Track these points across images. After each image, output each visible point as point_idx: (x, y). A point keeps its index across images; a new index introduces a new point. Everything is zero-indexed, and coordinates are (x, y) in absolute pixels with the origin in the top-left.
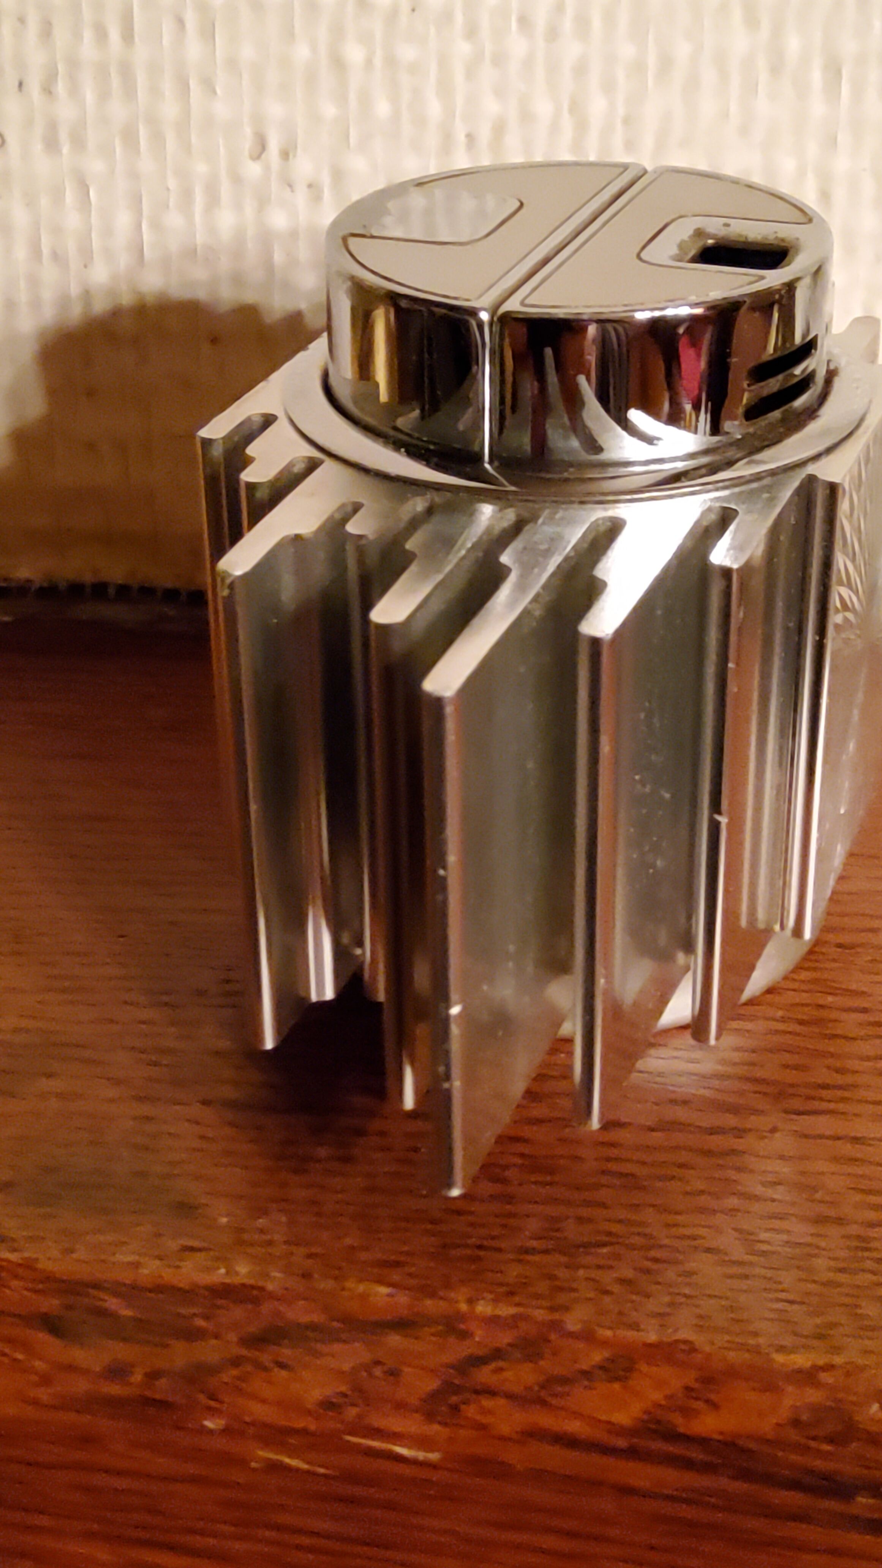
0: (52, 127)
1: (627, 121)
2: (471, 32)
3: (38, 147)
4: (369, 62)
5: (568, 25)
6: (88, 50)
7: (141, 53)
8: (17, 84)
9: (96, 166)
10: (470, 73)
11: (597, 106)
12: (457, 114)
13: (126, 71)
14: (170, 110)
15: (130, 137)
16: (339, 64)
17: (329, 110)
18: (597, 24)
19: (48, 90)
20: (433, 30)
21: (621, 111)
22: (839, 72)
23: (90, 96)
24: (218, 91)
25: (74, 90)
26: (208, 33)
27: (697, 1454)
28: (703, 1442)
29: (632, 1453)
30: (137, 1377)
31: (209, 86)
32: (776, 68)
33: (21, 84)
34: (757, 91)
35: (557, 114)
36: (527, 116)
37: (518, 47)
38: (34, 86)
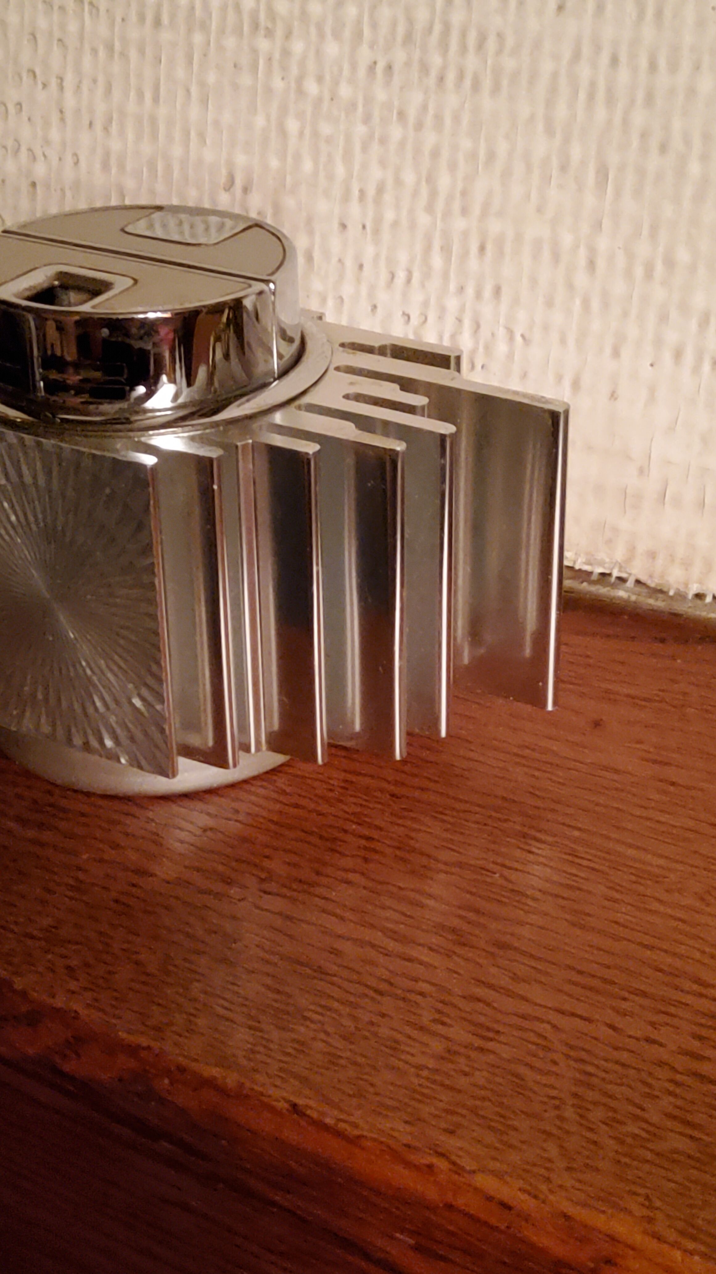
0: (107, 155)
1: (464, 193)
2: (367, 119)
3: (97, 167)
4: (301, 134)
5: (429, 121)
6: (132, 107)
7: (163, 111)
8: (88, 123)
9: (130, 184)
10: (365, 148)
11: (444, 181)
12: (355, 174)
13: (153, 122)
14: (177, 151)
15: (152, 167)
16: (283, 132)
17: (275, 163)
18: (448, 121)
20: (343, 115)
21: (460, 186)
22: (607, 176)
23: (130, 136)
24: (208, 142)
25: (122, 131)
26: (204, 101)
29: (35, 1076)
31: (202, 137)
32: (564, 168)
33: (91, 124)
34: (550, 182)
35: (418, 183)
36: (398, 182)
37: (396, 132)
38: (98, 126)
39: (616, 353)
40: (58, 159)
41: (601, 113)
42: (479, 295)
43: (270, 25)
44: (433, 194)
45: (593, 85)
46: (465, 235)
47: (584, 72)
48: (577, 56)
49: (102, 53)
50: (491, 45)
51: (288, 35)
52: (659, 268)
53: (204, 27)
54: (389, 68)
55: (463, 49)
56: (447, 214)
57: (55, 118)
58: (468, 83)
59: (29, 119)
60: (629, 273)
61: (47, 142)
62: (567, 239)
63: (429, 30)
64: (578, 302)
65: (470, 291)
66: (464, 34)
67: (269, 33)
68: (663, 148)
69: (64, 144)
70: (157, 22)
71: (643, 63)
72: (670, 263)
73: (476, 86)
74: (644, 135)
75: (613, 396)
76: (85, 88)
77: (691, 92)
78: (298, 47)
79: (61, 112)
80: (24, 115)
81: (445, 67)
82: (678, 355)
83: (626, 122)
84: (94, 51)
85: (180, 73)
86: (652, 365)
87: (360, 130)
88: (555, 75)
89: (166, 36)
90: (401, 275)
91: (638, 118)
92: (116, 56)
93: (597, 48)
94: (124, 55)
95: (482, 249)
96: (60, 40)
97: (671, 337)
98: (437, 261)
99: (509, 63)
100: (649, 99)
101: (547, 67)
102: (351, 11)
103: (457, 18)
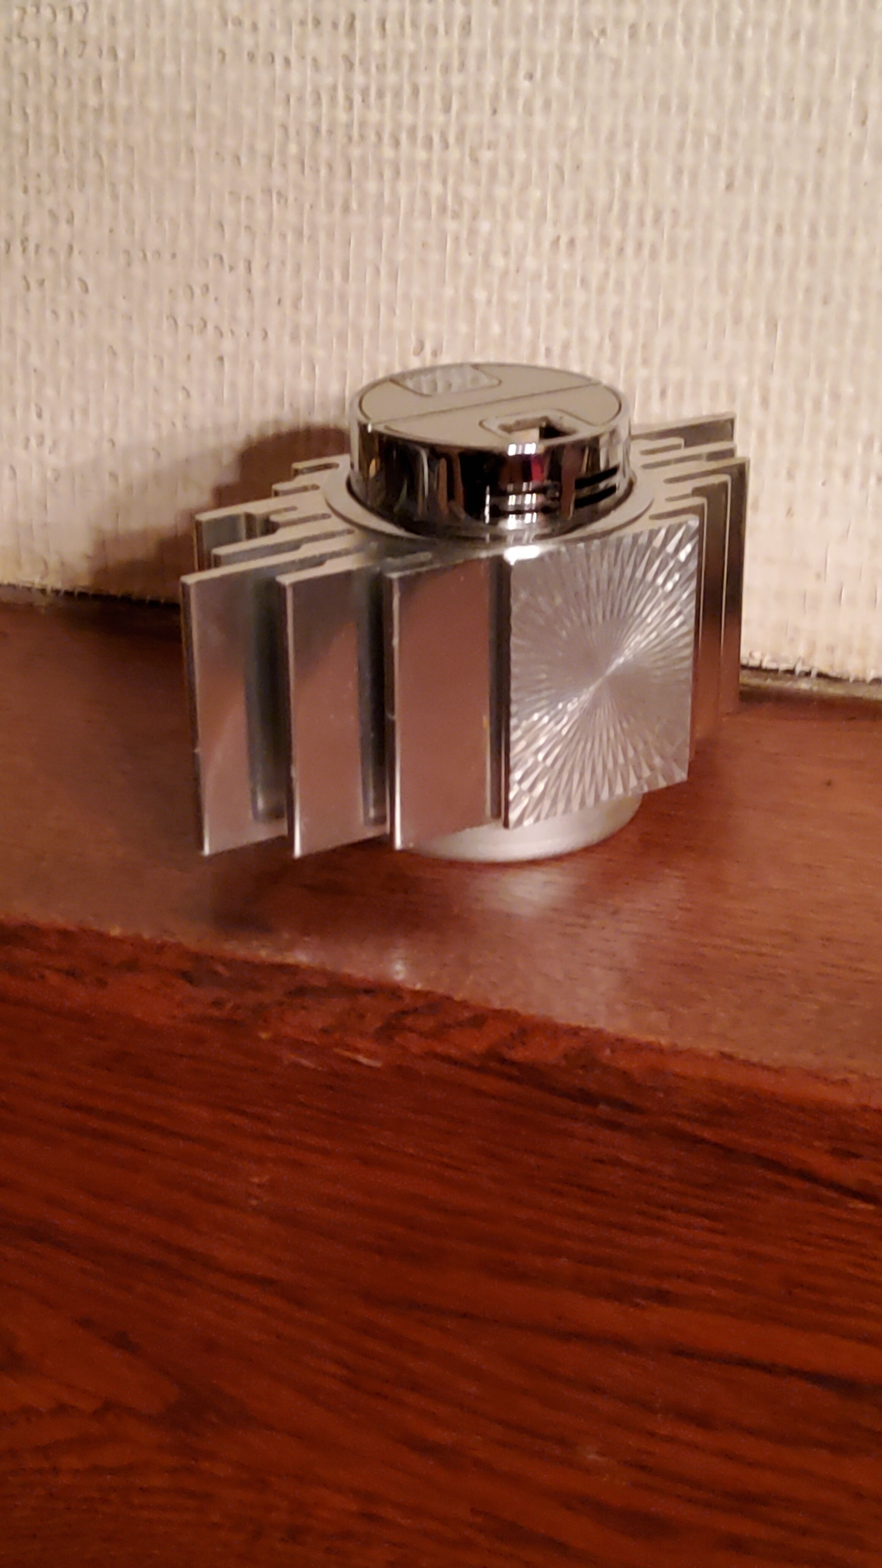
0: (296, 327)
1: (644, 346)
2: (552, 287)
3: (287, 339)
4: (489, 301)
5: (611, 284)
6: (321, 283)
7: (352, 287)
8: (277, 299)
9: (320, 353)
11: (626, 337)
12: (541, 335)
13: (343, 297)
14: (367, 322)
15: (342, 338)
16: (471, 301)
17: (463, 328)
18: (628, 287)
19: (296, 306)
20: (528, 284)
21: (641, 340)
22: (776, 326)
23: (320, 311)
24: (398, 312)
25: (311, 307)
26: (394, 277)
27: (515, 1072)
28: (518, 1065)
29: (481, 1070)
30: (228, 1007)
31: (392, 309)
32: (737, 320)
33: (279, 301)
34: (725, 333)
35: (602, 339)
36: (583, 339)
37: (579, 297)
38: (288, 303)
39: (790, 476)
40: (245, 335)
41: (769, 274)
43: (456, 207)
44: (616, 348)
45: (760, 251)
46: (647, 382)
47: (753, 240)
48: (745, 226)
49: (290, 238)
50: (667, 218)
51: (475, 216)
52: (826, 399)
53: (393, 210)
54: (572, 242)
55: (641, 223)
56: (629, 365)
57: (242, 296)
58: (646, 252)
59: (216, 299)
60: (799, 406)
61: (234, 318)
62: (742, 381)
63: (610, 207)
64: (754, 434)
66: (641, 211)
67: (456, 215)
68: (826, 301)
69: (252, 321)
70: (346, 209)
71: (805, 230)
72: (836, 396)
73: (654, 254)
74: (808, 290)
75: (789, 512)
76: (273, 268)
77: (849, 253)
78: (484, 226)
79: (249, 291)
80: (211, 295)
81: (623, 240)
82: (847, 474)
83: (792, 280)
84: (283, 236)
85: (370, 252)
86: (824, 484)
87: (546, 296)
88: (726, 243)
89: (355, 220)
91: (803, 276)
92: (305, 240)
93: (764, 220)
94: (313, 239)
95: (663, 393)
96: (248, 228)
97: (840, 458)
99: (684, 235)
100: (812, 259)
101: (719, 236)
102: (536, 194)
103: (635, 198)
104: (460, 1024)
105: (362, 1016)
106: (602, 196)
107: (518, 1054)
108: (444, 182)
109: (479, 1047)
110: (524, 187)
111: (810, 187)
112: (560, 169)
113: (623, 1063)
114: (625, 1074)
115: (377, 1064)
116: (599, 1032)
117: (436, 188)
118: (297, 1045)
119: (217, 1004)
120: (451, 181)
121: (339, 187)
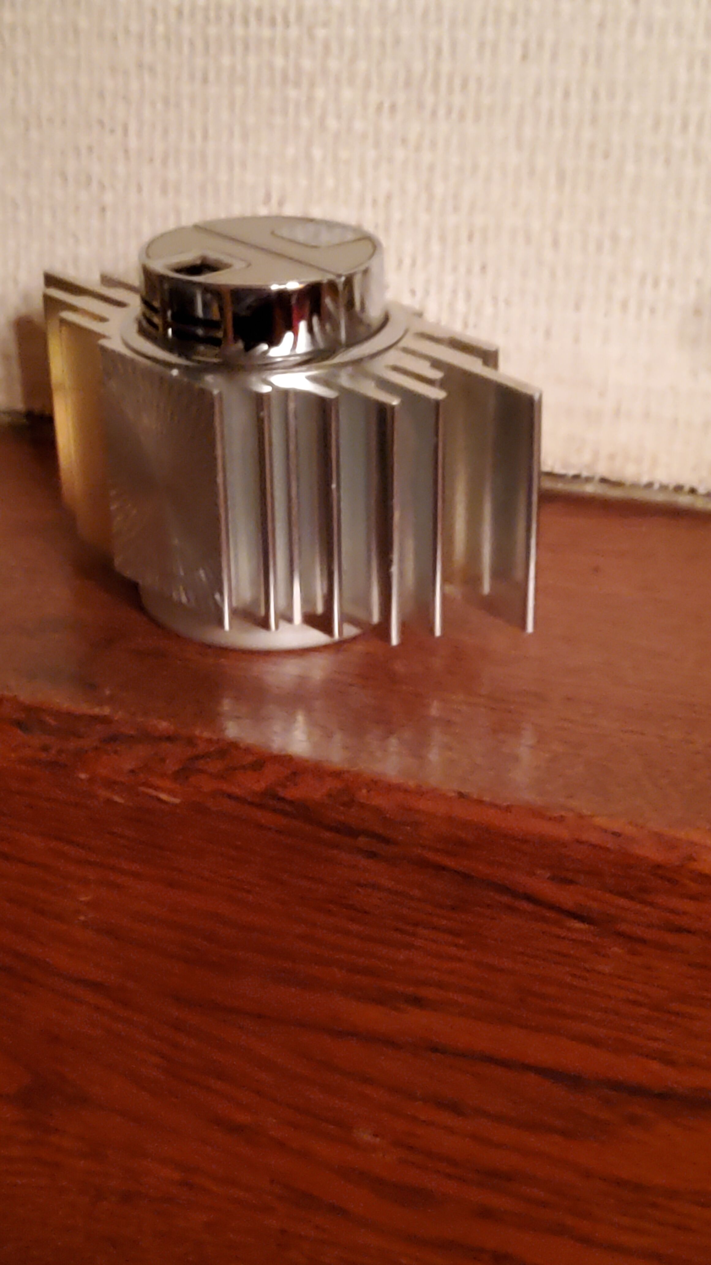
0: (165, 182)
1: (455, 196)
2: (377, 145)
3: (157, 193)
4: (324, 159)
5: (426, 144)
6: (185, 144)
7: (211, 146)
8: (149, 159)
10: (376, 167)
12: (368, 187)
13: (203, 155)
14: (224, 177)
15: (203, 190)
16: (309, 157)
17: (303, 182)
18: (441, 145)
19: (164, 163)
20: (357, 143)
21: (451, 191)
22: (564, 177)
23: (184, 168)
24: (248, 168)
25: (177, 164)
26: (245, 137)
27: (288, 808)
28: (291, 803)
29: (260, 806)
30: (53, 752)
31: (244, 165)
32: (532, 173)
33: (151, 160)
34: (521, 185)
35: (419, 190)
36: (403, 191)
37: (400, 154)
38: (158, 161)
39: (577, 307)
40: (123, 189)
41: (558, 132)
42: (469, 271)
43: (297, 78)
44: (431, 198)
45: (551, 113)
46: (457, 227)
47: (544, 103)
48: (538, 92)
49: (159, 106)
50: (472, 86)
51: (312, 85)
52: (607, 241)
53: (244, 81)
54: (393, 107)
55: (450, 91)
56: (442, 213)
57: (120, 155)
58: (455, 115)
59: (99, 158)
60: (584, 248)
61: (114, 175)
62: (536, 226)
63: (424, 77)
64: (546, 272)
65: (462, 269)
66: (450, 79)
67: (297, 84)
68: (606, 156)
69: (129, 176)
70: (205, 80)
71: (588, 95)
72: (615, 238)
73: (462, 116)
74: (591, 147)
75: (577, 340)
76: (146, 131)
77: (625, 114)
78: (320, 93)
79: (126, 151)
80: (95, 155)
81: (436, 104)
82: (624, 306)
83: (577, 138)
84: (153, 104)
85: (225, 117)
86: (605, 315)
87: (371, 154)
88: (522, 107)
89: (212, 90)
90: (407, 262)
91: (587, 135)
92: (172, 107)
93: (553, 87)
94: (178, 106)
95: (470, 237)
96: (124, 97)
97: (619, 293)
98: (436, 248)
99: (487, 100)
100: (594, 120)
101: (516, 101)
102: (362, 66)
103: (445, 67)
104: (244, 767)
105: (163, 760)
106: (418, 67)
107: (292, 793)
108: (286, 55)
109: (260, 786)
110: (353, 60)
111: (592, 58)
112: (382, 44)
113: (378, 801)
114: (378, 811)
115: (177, 801)
116: (358, 775)
117: (279, 62)
118: (110, 784)
119: (45, 749)
120: (292, 54)
121: (199, 62)
